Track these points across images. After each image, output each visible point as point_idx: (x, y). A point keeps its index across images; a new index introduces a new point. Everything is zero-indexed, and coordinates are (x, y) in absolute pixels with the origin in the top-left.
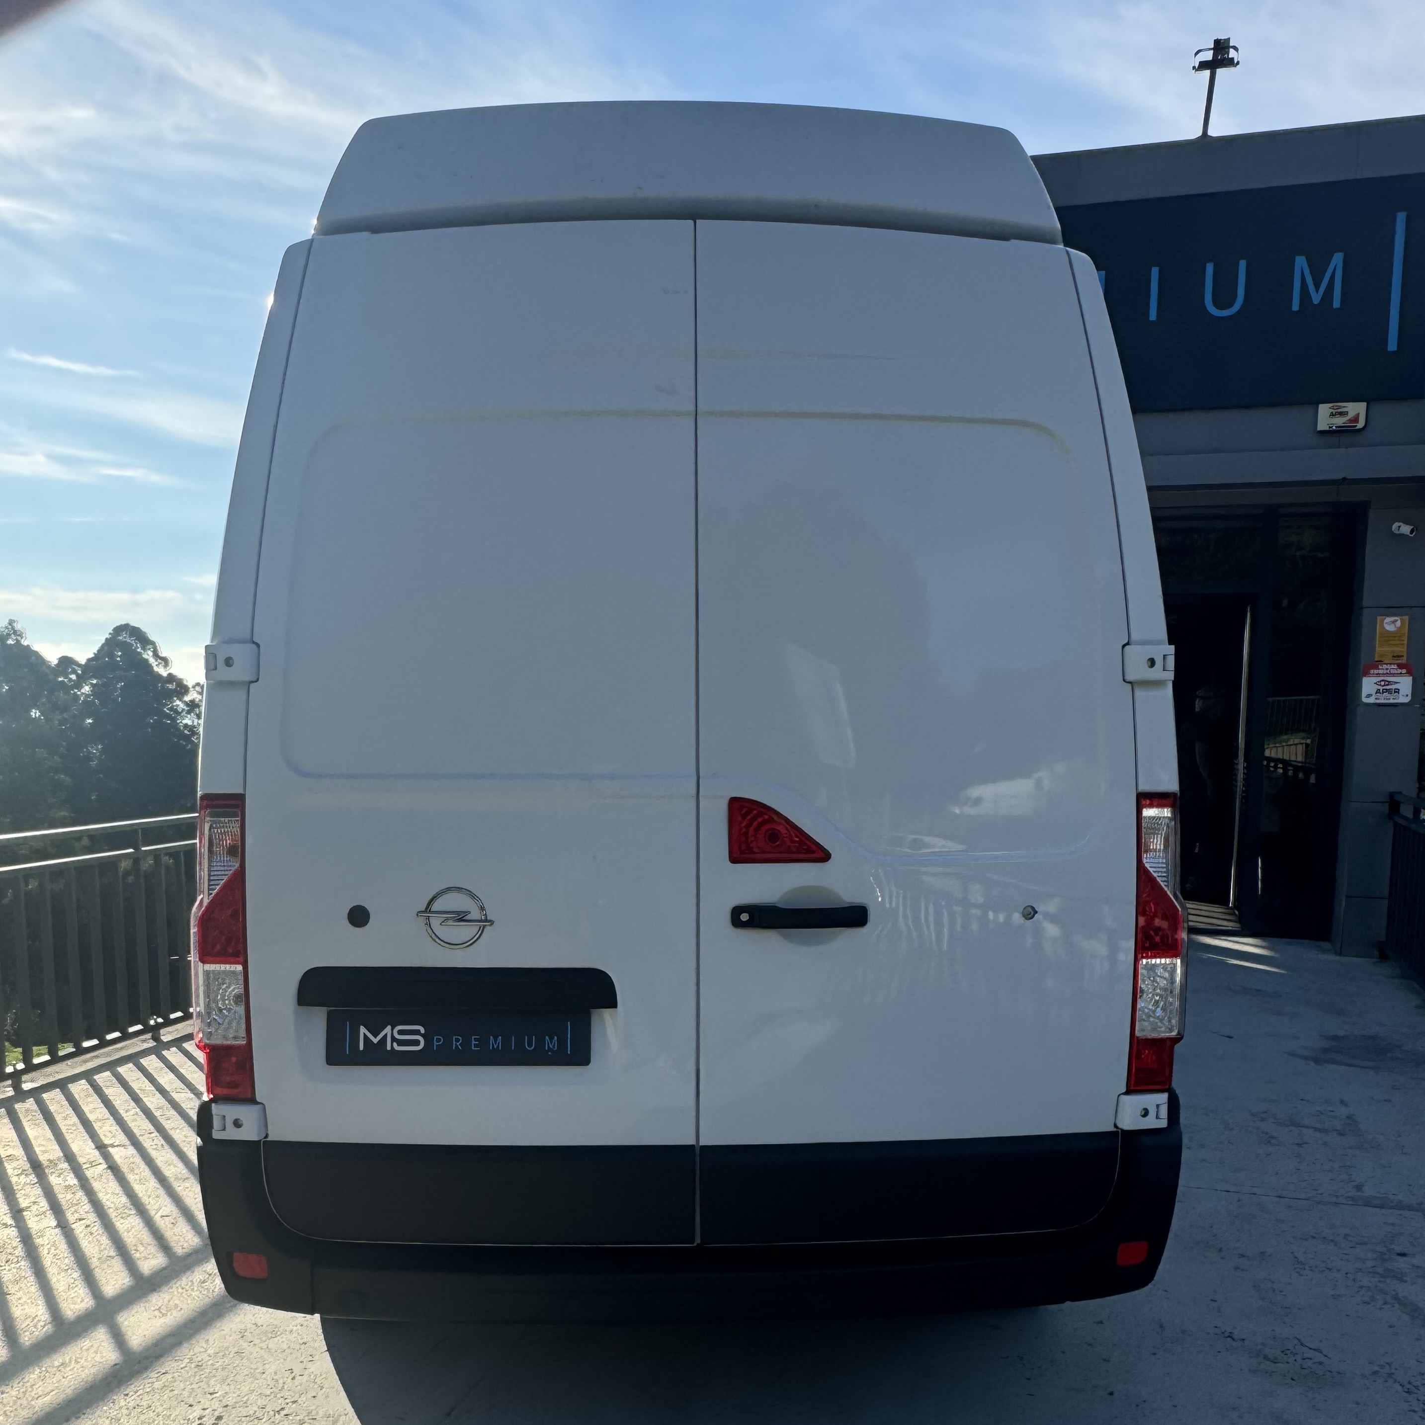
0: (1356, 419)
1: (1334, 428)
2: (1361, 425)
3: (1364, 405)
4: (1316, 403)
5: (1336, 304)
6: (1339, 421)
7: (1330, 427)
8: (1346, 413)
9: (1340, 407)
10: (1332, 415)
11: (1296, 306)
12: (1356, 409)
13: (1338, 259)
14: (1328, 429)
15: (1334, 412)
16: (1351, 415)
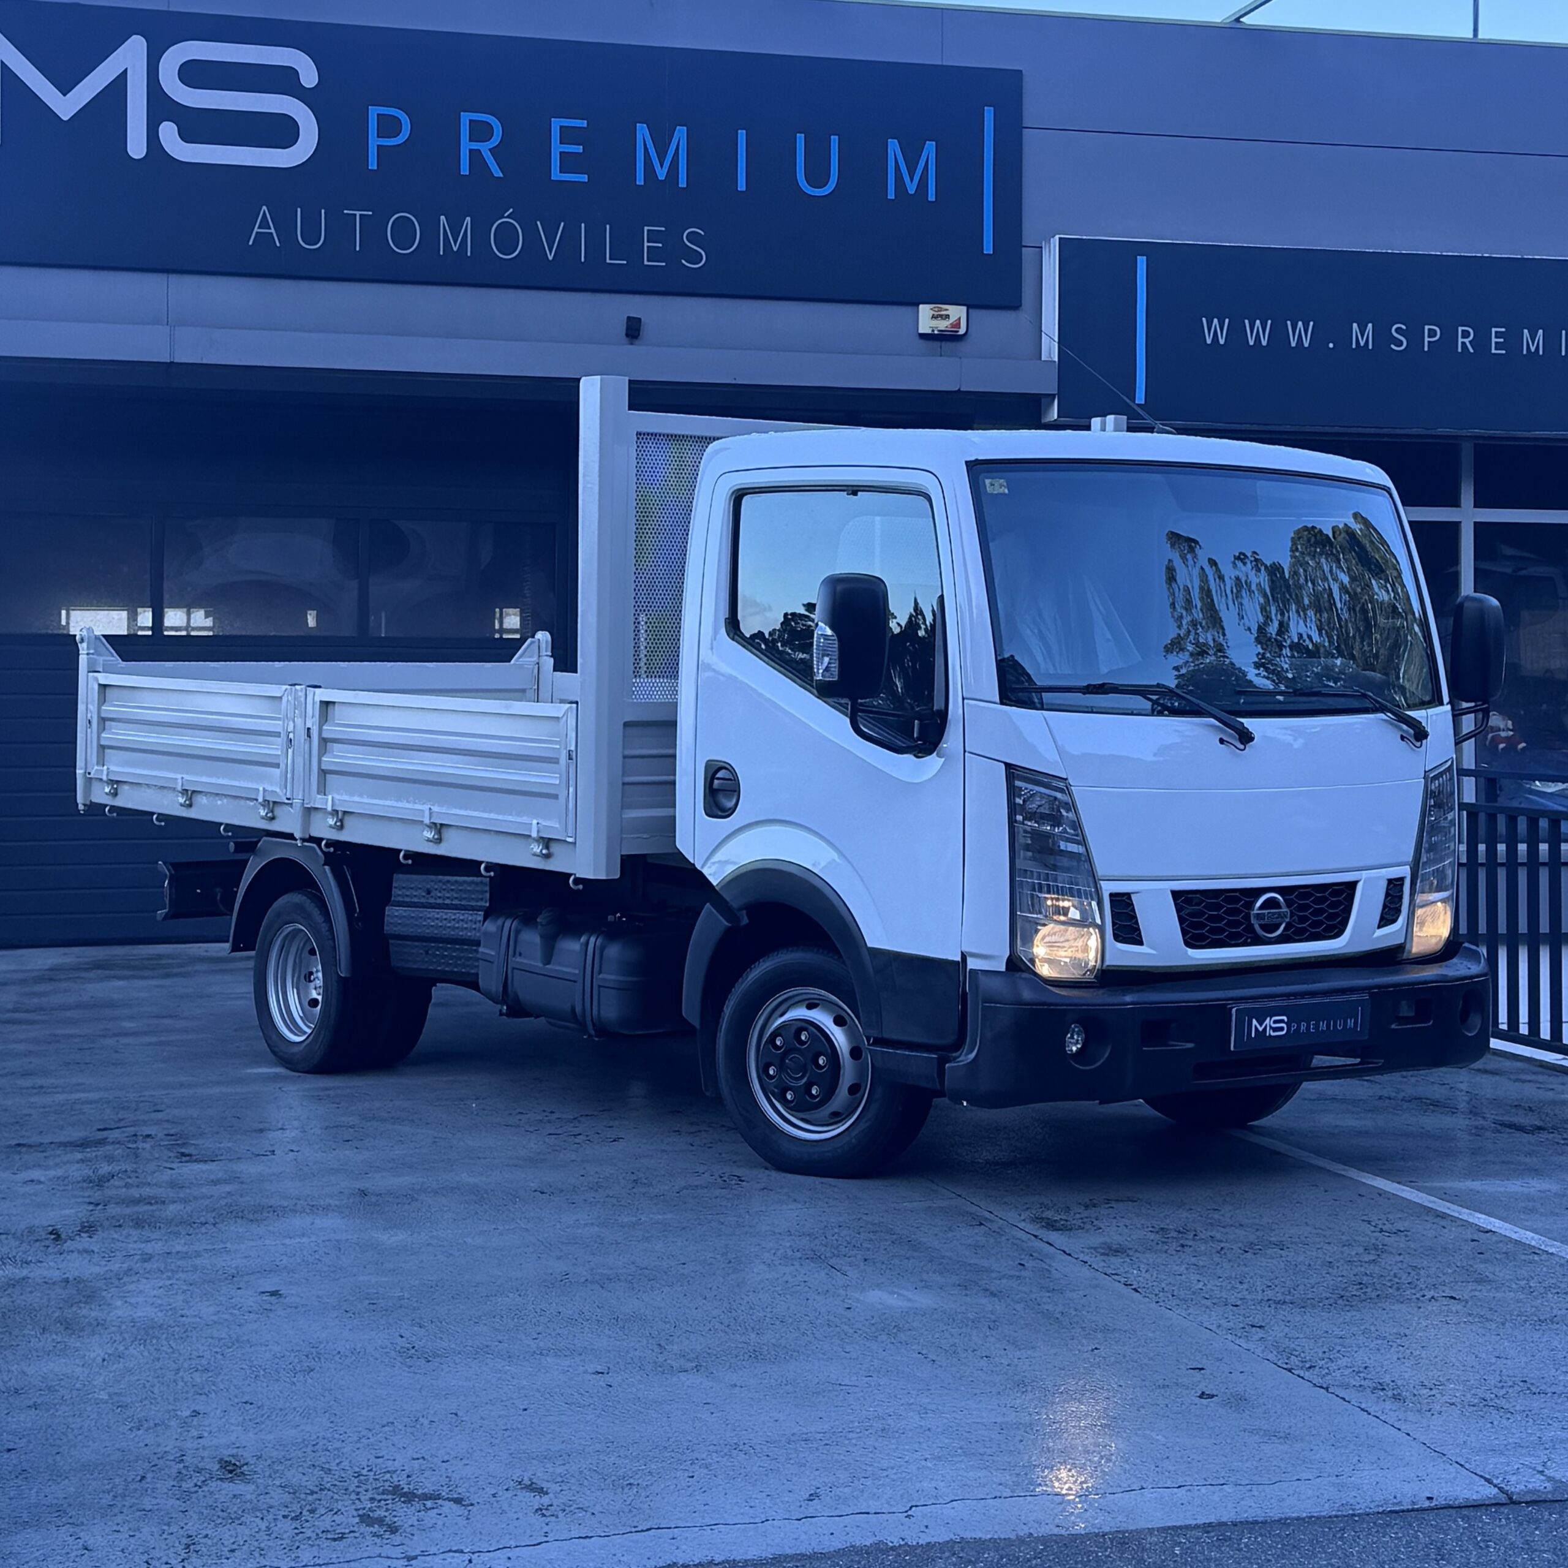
0: (957, 324)
1: (936, 332)
2: (962, 331)
3: (964, 308)
4: (917, 305)
5: (932, 197)
6: (943, 325)
7: (933, 331)
8: (948, 317)
9: (941, 310)
10: (933, 317)
11: (891, 195)
12: (956, 312)
13: (930, 147)
14: (930, 331)
15: (936, 313)
16: (952, 320)
